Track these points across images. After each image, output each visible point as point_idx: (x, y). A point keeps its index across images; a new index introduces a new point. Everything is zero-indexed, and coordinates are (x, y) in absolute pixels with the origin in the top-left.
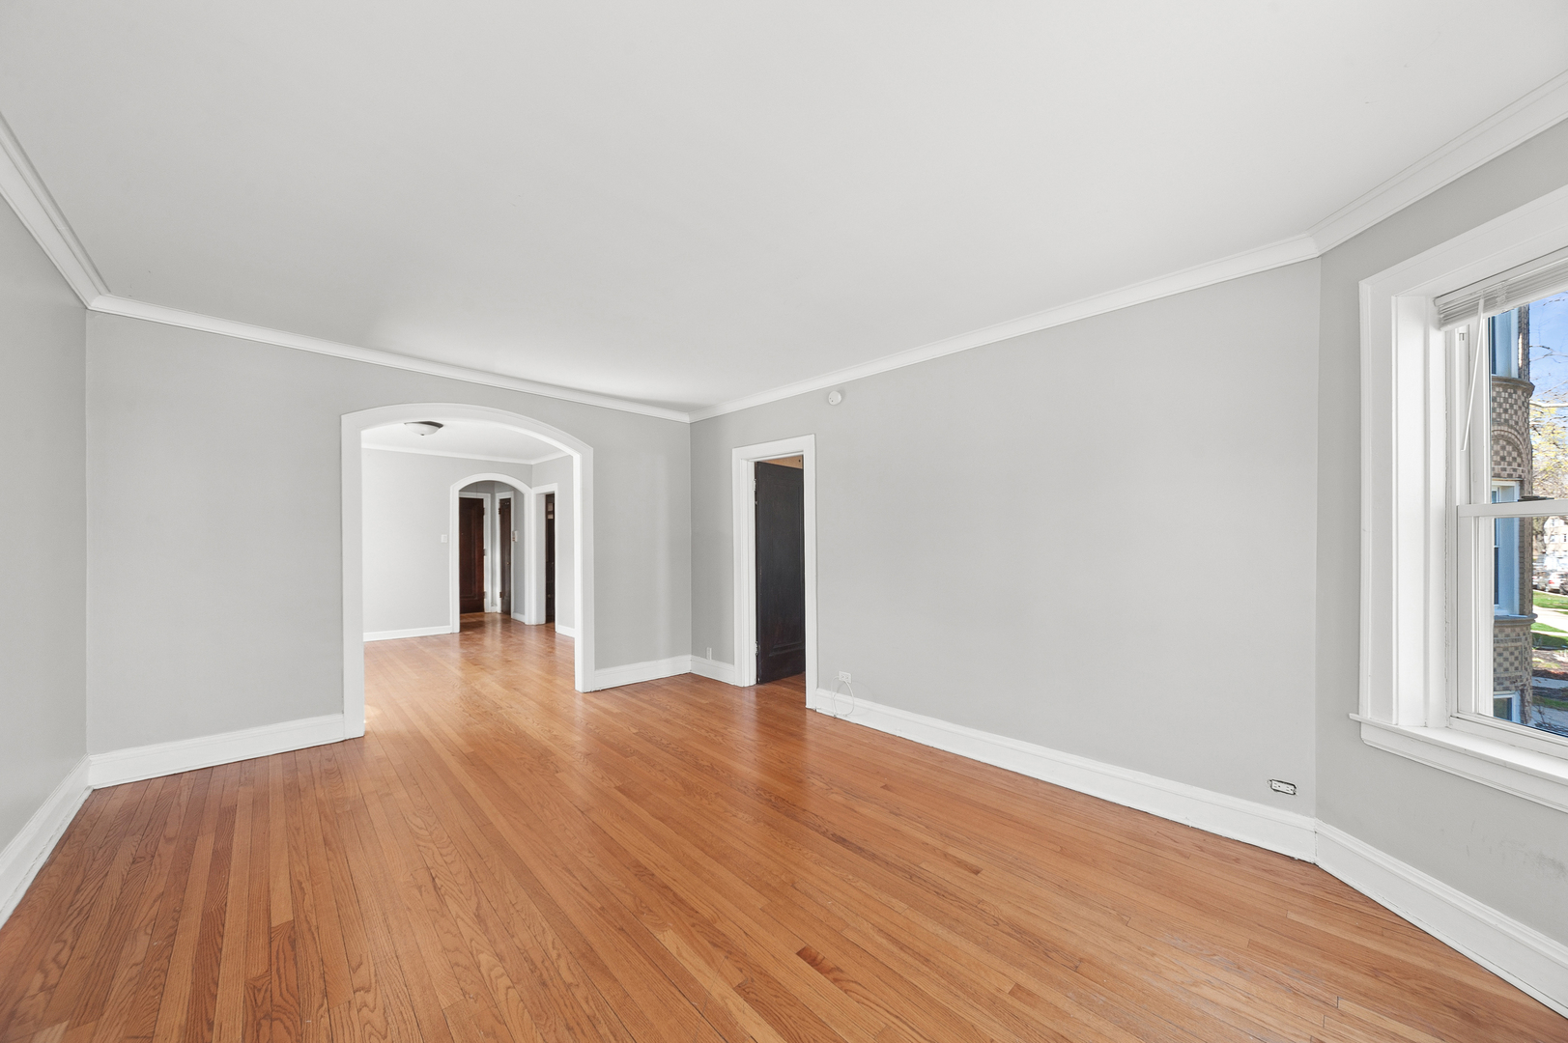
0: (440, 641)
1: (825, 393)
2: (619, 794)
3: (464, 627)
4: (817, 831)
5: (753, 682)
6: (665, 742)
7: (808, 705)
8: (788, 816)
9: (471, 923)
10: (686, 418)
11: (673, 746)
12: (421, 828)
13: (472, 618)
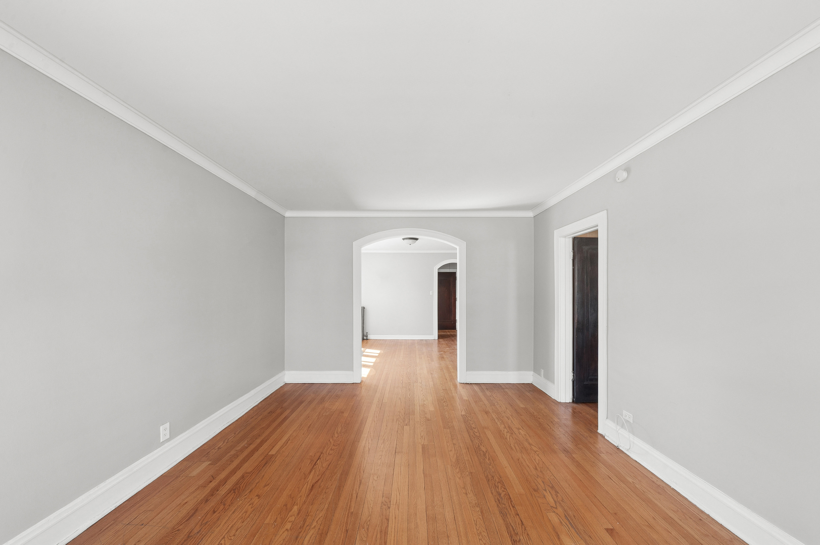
0: (427, 343)
1: (614, 172)
2: (421, 450)
3: (440, 337)
4: (511, 536)
5: (571, 401)
6: (473, 426)
7: (600, 431)
8: (501, 512)
9: (308, 488)
10: (530, 214)
11: (476, 430)
12: (337, 433)
13: (448, 332)
